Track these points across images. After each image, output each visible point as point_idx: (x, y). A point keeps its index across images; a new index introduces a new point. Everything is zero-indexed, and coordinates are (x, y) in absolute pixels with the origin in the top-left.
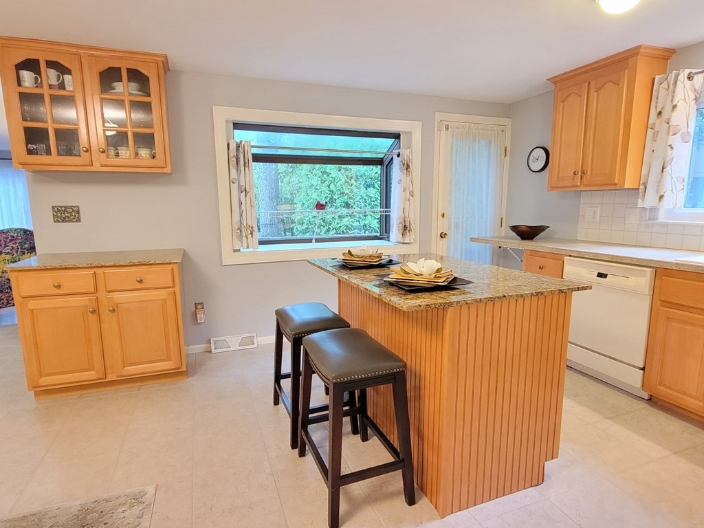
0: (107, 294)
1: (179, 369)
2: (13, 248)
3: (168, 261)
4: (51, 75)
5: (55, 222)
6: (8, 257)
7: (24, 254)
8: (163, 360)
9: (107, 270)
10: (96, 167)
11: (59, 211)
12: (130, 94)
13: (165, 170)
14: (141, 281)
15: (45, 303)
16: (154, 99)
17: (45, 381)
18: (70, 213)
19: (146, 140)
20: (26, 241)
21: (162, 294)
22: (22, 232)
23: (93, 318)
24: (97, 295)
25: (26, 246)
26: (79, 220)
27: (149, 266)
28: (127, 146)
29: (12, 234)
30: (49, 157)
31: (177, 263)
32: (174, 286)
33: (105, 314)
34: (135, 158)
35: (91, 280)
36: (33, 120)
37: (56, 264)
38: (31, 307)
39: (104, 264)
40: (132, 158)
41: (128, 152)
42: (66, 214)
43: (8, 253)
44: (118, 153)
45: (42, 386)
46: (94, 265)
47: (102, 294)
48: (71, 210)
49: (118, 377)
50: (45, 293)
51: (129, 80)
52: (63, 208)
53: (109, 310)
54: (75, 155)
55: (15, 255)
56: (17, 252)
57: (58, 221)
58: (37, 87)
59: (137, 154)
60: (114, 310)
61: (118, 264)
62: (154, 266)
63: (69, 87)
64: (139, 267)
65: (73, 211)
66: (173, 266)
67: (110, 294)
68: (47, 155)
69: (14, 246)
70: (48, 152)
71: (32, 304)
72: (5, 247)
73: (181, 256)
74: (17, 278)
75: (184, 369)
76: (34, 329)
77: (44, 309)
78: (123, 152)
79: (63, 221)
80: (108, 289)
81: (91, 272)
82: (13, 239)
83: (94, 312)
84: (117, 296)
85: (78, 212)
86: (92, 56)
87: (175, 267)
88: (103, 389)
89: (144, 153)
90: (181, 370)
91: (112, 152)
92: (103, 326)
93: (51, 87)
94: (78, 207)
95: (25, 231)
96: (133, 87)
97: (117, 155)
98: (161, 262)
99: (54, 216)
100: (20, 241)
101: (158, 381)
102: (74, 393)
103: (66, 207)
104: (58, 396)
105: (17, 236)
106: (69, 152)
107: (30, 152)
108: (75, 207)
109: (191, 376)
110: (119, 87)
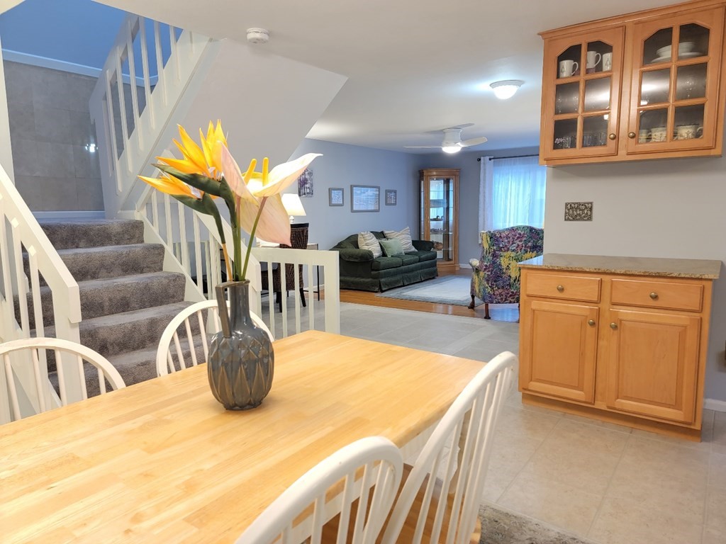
0: (612, 306)
1: (690, 424)
2: (518, 245)
3: (698, 276)
4: (590, 58)
5: (565, 220)
6: (513, 254)
7: (526, 252)
8: (669, 406)
9: (615, 279)
10: (622, 156)
11: (572, 208)
12: (680, 58)
13: (713, 152)
14: (655, 298)
15: (546, 305)
16: (712, 58)
17: (535, 386)
18: (583, 210)
19: (691, 114)
20: (530, 239)
21: (683, 318)
22: (528, 230)
23: (591, 331)
24: (600, 305)
25: (530, 244)
26: (590, 218)
27: (669, 280)
28: (665, 125)
29: (520, 232)
30: (573, 150)
31: (711, 280)
32: (701, 311)
33: (605, 330)
34: (672, 140)
35: (596, 287)
36: (564, 112)
37: (563, 265)
38: (534, 307)
39: (613, 271)
40: (669, 140)
41: (664, 134)
42: (579, 212)
43: (513, 250)
44: (651, 135)
45: (530, 390)
46: (602, 270)
47: (605, 305)
48: (583, 207)
49: (609, 407)
50: (549, 295)
51: (682, 39)
52: (576, 205)
53: (611, 326)
54: (601, 145)
55: (519, 253)
56: (521, 249)
57: (568, 220)
58: (573, 75)
59: (675, 134)
60: (615, 328)
61: (631, 273)
62: (677, 281)
63: (606, 68)
64: (656, 279)
65: (586, 208)
66: (704, 283)
67: (615, 307)
68: (571, 147)
69: (520, 243)
70: (573, 145)
71: (535, 304)
72: (512, 244)
73: (719, 271)
74: (526, 275)
75: (697, 427)
76: (533, 330)
77: (544, 311)
78: (659, 134)
79: (574, 219)
80: (615, 301)
81: (598, 278)
82: (520, 237)
83: (593, 324)
84: (623, 311)
85: (591, 209)
86: (639, 22)
87: (708, 285)
88: (589, 416)
89: (686, 131)
90: (692, 427)
91: (643, 135)
92: (601, 343)
93: (588, 71)
94: (591, 203)
95: (531, 229)
96: (684, 49)
97: (649, 139)
98: (687, 276)
99: (566, 213)
100: (525, 239)
101: (657, 430)
102: (558, 409)
103: (579, 204)
104: (543, 406)
105: (524, 234)
106: (594, 142)
107: (556, 147)
108: (588, 204)
109: (706, 441)
110: (666, 53)
